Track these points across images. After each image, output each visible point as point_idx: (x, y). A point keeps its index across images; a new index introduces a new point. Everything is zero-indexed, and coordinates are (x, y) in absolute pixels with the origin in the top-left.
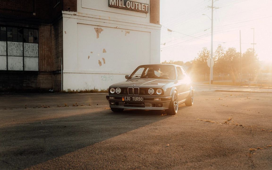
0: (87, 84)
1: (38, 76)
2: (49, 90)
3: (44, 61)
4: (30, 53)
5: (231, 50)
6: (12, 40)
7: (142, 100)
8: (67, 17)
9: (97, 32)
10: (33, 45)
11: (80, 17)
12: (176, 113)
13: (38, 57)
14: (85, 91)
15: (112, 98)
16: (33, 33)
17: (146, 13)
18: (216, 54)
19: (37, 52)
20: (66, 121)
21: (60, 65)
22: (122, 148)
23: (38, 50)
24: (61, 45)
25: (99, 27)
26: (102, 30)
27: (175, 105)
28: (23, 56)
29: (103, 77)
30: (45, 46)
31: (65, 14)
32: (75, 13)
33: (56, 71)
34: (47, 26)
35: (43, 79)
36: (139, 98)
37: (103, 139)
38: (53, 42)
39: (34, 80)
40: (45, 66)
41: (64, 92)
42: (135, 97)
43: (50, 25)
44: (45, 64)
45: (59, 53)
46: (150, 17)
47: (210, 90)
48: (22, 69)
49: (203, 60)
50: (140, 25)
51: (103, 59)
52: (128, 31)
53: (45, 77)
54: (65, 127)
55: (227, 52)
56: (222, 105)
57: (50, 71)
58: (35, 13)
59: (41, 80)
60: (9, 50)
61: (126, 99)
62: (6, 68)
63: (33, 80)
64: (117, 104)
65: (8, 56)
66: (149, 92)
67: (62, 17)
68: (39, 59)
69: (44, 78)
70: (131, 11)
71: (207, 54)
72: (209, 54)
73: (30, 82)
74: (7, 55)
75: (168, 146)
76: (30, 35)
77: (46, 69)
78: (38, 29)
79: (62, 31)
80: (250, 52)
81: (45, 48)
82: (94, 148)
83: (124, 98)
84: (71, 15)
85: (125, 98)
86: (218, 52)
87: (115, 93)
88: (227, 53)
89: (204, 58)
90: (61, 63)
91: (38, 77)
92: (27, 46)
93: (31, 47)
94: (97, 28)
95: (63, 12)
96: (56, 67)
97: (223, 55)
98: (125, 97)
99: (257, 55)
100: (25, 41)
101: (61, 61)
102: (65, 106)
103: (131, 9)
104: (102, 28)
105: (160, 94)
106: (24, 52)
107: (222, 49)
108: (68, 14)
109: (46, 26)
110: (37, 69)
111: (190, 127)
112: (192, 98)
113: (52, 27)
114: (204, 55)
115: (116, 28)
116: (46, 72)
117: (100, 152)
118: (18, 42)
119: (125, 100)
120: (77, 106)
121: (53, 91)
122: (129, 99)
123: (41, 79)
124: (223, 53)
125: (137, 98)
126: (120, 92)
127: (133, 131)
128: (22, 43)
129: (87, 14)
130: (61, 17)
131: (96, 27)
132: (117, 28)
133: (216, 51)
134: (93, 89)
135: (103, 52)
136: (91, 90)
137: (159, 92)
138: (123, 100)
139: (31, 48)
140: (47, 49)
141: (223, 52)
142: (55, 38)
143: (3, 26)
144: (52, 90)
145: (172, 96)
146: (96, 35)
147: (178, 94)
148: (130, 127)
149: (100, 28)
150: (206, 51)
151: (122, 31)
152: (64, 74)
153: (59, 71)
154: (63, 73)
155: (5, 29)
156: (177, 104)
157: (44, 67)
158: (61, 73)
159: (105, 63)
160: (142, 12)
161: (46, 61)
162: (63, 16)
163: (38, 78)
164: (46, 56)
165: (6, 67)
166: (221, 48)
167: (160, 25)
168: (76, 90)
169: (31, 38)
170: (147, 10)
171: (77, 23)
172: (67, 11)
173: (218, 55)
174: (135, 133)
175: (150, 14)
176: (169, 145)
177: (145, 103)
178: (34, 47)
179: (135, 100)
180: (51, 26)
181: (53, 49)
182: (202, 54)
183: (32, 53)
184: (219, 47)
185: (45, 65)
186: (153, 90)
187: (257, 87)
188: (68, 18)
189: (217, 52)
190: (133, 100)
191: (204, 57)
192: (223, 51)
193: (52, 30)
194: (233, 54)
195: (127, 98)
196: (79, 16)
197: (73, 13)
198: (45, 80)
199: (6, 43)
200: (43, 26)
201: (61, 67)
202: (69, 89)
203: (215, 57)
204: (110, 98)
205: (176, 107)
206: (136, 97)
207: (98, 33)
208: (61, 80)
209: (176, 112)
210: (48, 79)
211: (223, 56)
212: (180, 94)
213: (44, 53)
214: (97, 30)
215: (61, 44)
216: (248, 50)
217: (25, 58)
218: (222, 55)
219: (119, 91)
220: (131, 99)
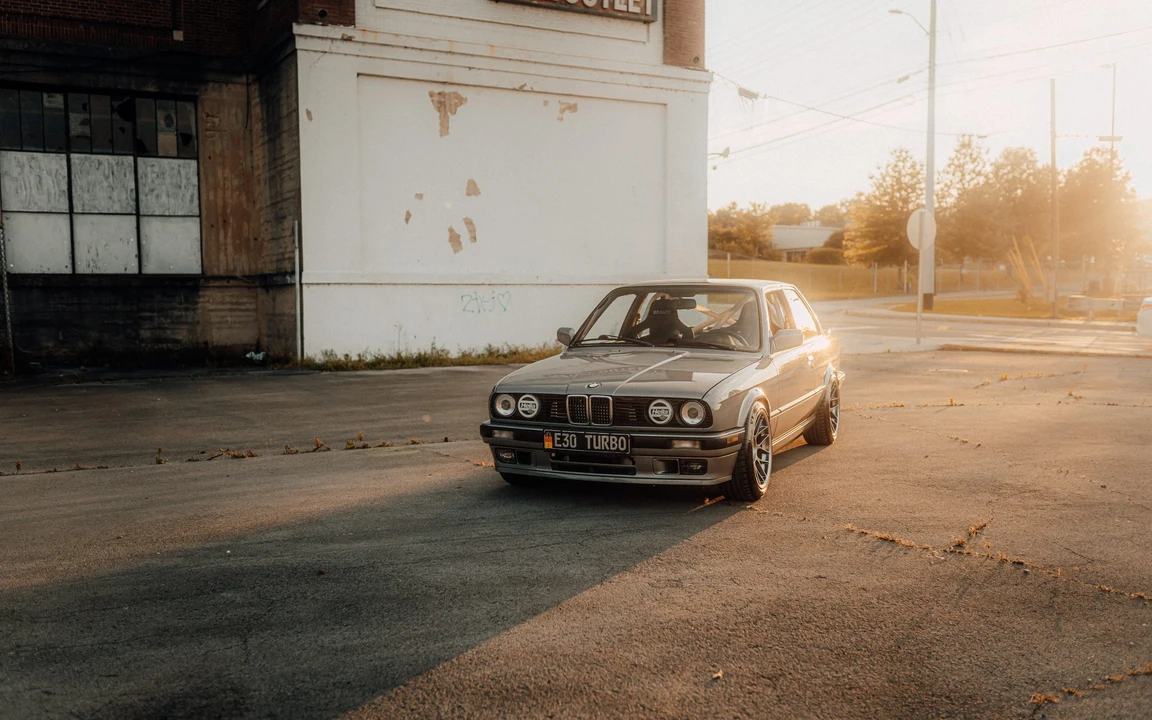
0: (402, 332)
1: (199, 297)
2: (248, 356)
3: (222, 232)
4: (164, 198)
5: (1017, 158)
6: (90, 146)
7: (622, 447)
8: (315, 51)
9: (442, 108)
10: (176, 167)
11: (367, 46)
12: (760, 494)
13: (200, 216)
14: (396, 357)
15: (505, 435)
16: (174, 116)
17: (645, 22)
18: (950, 176)
19: (192, 197)
20: (322, 540)
21: (289, 250)
22: (540, 688)
23: (196, 188)
24: (290, 168)
25: (448, 89)
26: (461, 101)
27: (759, 460)
28: (138, 215)
29: (466, 299)
30: (227, 171)
31: (306, 36)
32: (349, 31)
33: (276, 275)
34: (230, 86)
35: (221, 307)
36: (614, 440)
37: (467, 642)
38: (260, 155)
39: (184, 313)
40: (226, 255)
41: (311, 367)
42: (597, 436)
43: (244, 79)
44: (226, 244)
45: (284, 200)
46: (665, 39)
47: (918, 342)
48: (133, 269)
49: (892, 203)
50: (621, 73)
51: (469, 223)
52: (572, 101)
53: (228, 299)
54: (321, 573)
55: (998, 168)
56: (957, 439)
57: (247, 273)
58: (181, 33)
59: (212, 314)
60: (80, 192)
61: (559, 442)
62: (70, 266)
63: (179, 313)
64: (524, 457)
65: (74, 216)
66: (651, 416)
67: (296, 50)
68: (204, 223)
69: (223, 303)
70: (585, 17)
71: (908, 177)
72: (920, 176)
73: (169, 321)
74: (71, 212)
75: (718, 678)
76: (162, 123)
77: (232, 268)
78: (194, 100)
79: (293, 108)
80: (1097, 163)
81: (225, 179)
82: (432, 690)
83: (551, 438)
84: (333, 39)
85: (557, 439)
86: (956, 167)
87: (516, 415)
88: (996, 173)
89: (898, 195)
90: (294, 242)
91: (202, 300)
92: (153, 172)
93: (167, 176)
94: (440, 94)
95: (297, 29)
96: (275, 258)
97: (981, 180)
98: (556, 434)
99: (1126, 178)
100: (142, 148)
101: (293, 233)
102: (314, 451)
103: (582, 8)
104: (461, 91)
105: (696, 421)
106: (142, 197)
107: (974, 156)
108: (319, 38)
109: (227, 84)
110: (194, 268)
111: (813, 573)
112: (834, 412)
113: (255, 89)
114: (898, 181)
115: (521, 89)
116: (235, 278)
117: (457, 713)
118: (113, 154)
119: (556, 445)
120: (365, 447)
121: (263, 358)
122: (571, 442)
123: (212, 307)
124: (979, 174)
125: (604, 437)
126: (536, 411)
127: (587, 593)
128: (131, 158)
129: (397, 35)
130: (289, 51)
131: (437, 89)
132: (525, 88)
133: (949, 166)
134: (429, 352)
135: (465, 192)
136: (420, 354)
137: (693, 414)
138: (548, 445)
139: (168, 180)
140: (236, 182)
141: (978, 169)
142: (266, 138)
143: (52, 89)
144: (260, 356)
145: (746, 425)
146: (439, 121)
147: (772, 414)
148: (574, 571)
149: (455, 93)
150: (908, 165)
151: (546, 103)
152: (304, 287)
153: (285, 273)
154: (301, 285)
155: (58, 100)
156: (767, 453)
157: (222, 256)
158: (294, 284)
159: (474, 239)
160: (629, 19)
161: (230, 234)
162: (297, 47)
163: (200, 305)
164: (229, 211)
165: (68, 262)
166: (970, 151)
167: (707, 71)
168: (359, 356)
169: (167, 139)
170: (649, 12)
171: (358, 75)
172: (313, 22)
173: (958, 179)
174: (592, 608)
175: (664, 25)
176: (720, 674)
177: (636, 458)
178: (179, 172)
179: (597, 445)
180: (248, 85)
181: (259, 181)
182: (887, 179)
183: (172, 201)
184: (963, 146)
185: (226, 249)
186: (669, 407)
187: (1123, 324)
188: (320, 54)
189: (953, 167)
190: (589, 447)
191: (899, 190)
192: (981, 165)
193: (253, 102)
194: (1025, 176)
195: (562, 438)
196: (364, 43)
197: (337, 31)
198: (231, 310)
199: (64, 163)
200: (216, 86)
201: (294, 258)
202: (329, 350)
203: (946, 189)
204: (497, 434)
205: (763, 466)
206: (602, 435)
207: (446, 113)
208: (295, 316)
209: (763, 488)
210: (243, 307)
211: (978, 184)
212: (782, 409)
213: (224, 199)
214: (440, 102)
215: (290, 164)
216: (1088, 157)
217: (143, 220)
218: (975, 181)
219: (531, 407)
220: (582, 441)
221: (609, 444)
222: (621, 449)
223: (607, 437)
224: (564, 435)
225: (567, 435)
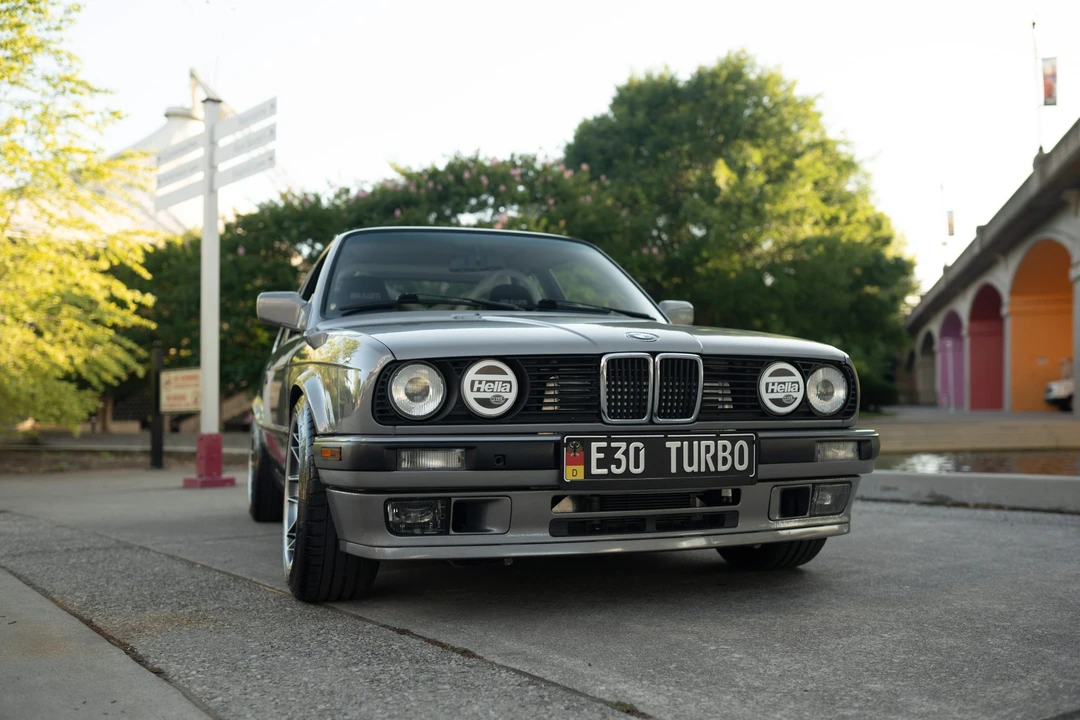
15: (435, 460)
36: (725, 448)
61: (601, 464)
66: (766, 397)
83: (581, 455)
85: (595, 456)
98: (594, 445)
119: (595, 471)
122: (630, 458)
125: (704, 443)
137: (825, 392)
138: (573, 473)
179: (691, 464)
186: (799, 377)
190: (674, 469)
195: (609, 452)
206: (700, 440)
220: (657, 455)
221: (715, 458)
222: (739, 468)
223: (711, 443)
224: (613, 445)
225: (623, 445)
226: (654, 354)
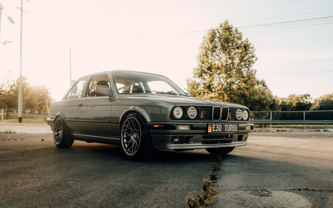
15: (183, 128)
61: (214, 129)
66: (237, 116)
85: (214, 127)
98: (213, 125)
105: (246, 118)
122: (219, 129)
126: (196, 115)
137: (245, 115)
138: (210, 131)
177: (234, 135)
179: (228, 130)
186: (242, 112)
190: (226, 130)
204: (178, 128)
206: (230, 124)
220: (223, 128)
221: (232, 128)
222: (235, 130)
223: (232, 125)
224: (217, 125)
225: (218, 125)
226: (221, 107)
